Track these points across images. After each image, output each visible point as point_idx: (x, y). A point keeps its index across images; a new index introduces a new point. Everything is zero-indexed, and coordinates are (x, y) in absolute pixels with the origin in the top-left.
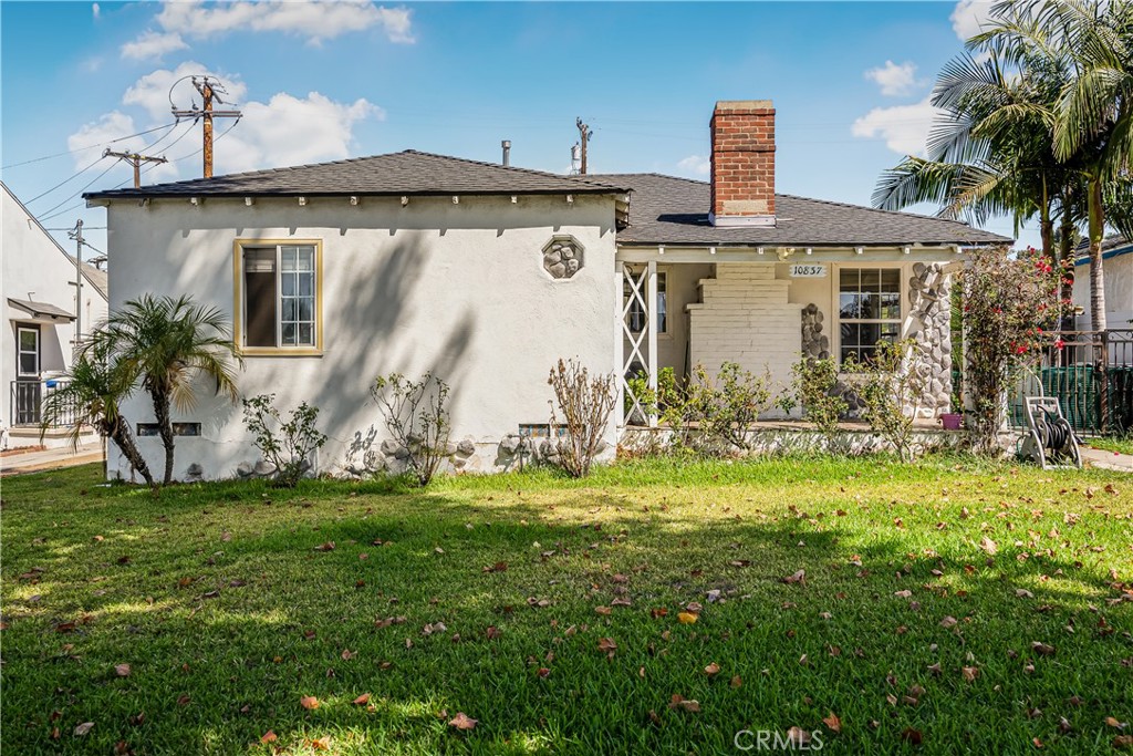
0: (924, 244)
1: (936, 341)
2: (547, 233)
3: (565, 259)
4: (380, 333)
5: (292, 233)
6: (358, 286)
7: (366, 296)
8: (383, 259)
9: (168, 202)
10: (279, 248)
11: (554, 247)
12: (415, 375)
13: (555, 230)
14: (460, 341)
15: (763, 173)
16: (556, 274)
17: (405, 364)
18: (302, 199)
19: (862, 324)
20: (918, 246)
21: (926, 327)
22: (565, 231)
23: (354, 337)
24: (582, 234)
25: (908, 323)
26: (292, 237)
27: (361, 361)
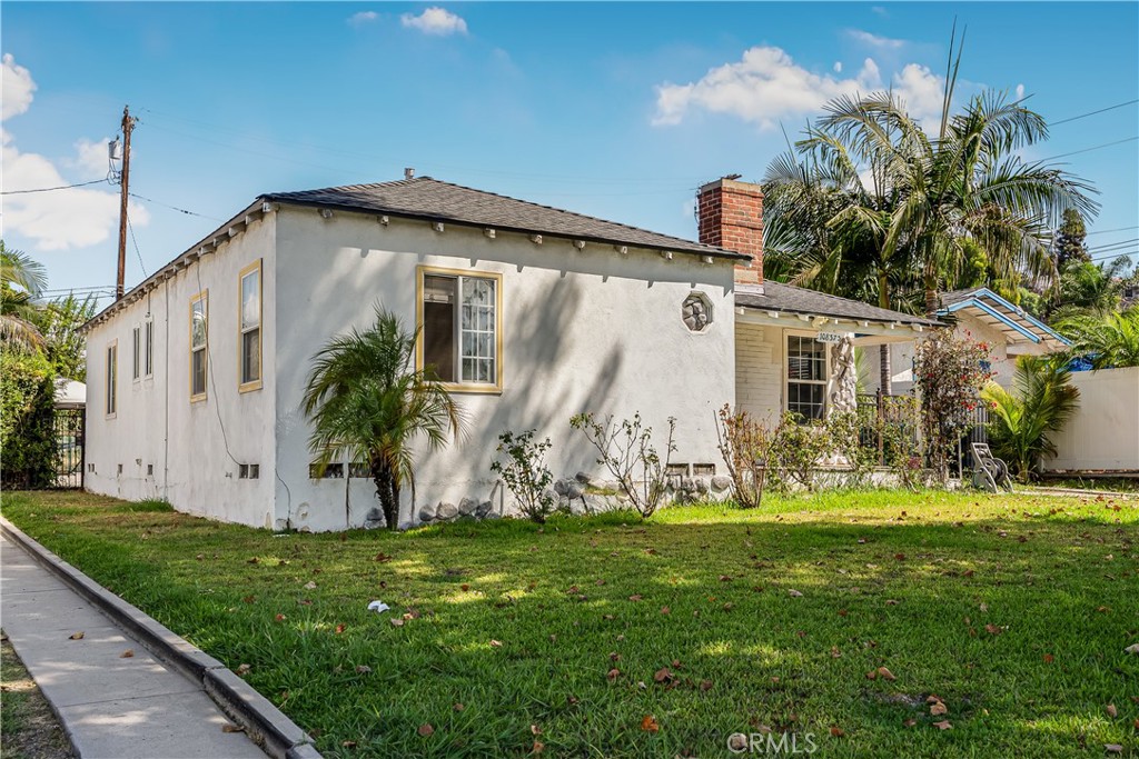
0: (903, 322)
1: (849, 401)
2: (685, 289)
3: (696, 313)
4: (543, 365)
5: (473, 264)
6: (523, 318)
7: (531, 326)
8: (545, 292)
9: (344, 216)
10: (461, 278)
11: (689, 302)
12: (573, 407)
13: (693, 287)
14: (610, 372)
15: (755, 248)
16: (689, 325)
17: (565, 396)
18: (493, 231)
19: (801, 384)
20: (899, 323)
21: (841, 388)
22: (700, 288)
23: (519, 370)
24: (713, 293)
25: (830, 385)
26: (473, 269)
27: (525, 393)
